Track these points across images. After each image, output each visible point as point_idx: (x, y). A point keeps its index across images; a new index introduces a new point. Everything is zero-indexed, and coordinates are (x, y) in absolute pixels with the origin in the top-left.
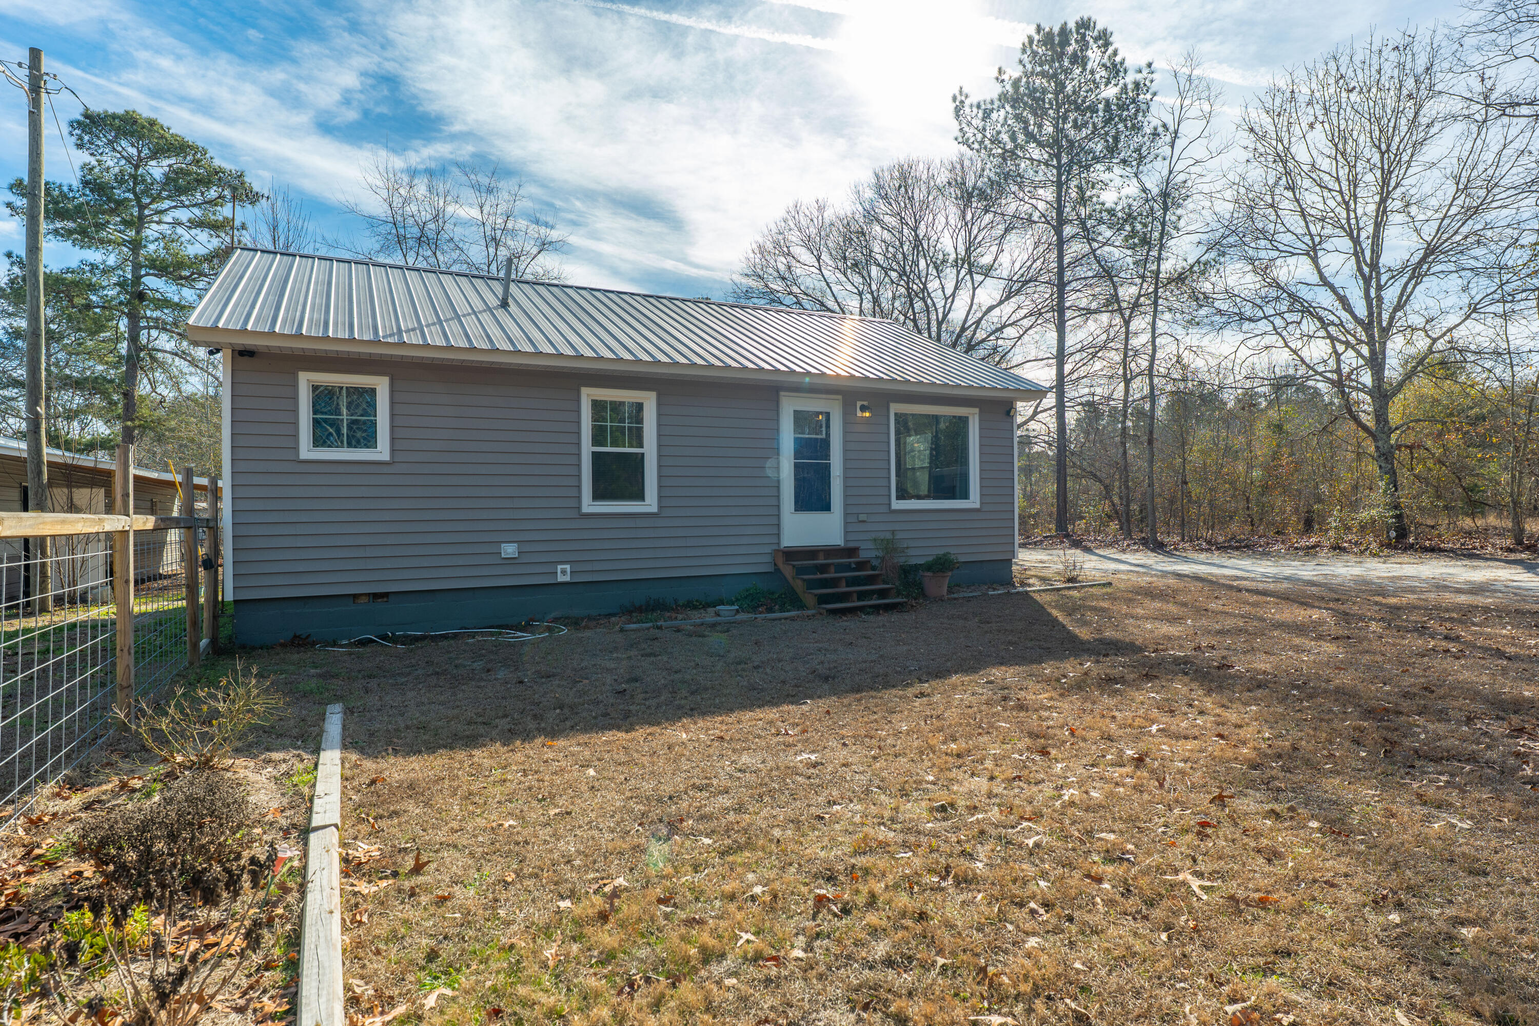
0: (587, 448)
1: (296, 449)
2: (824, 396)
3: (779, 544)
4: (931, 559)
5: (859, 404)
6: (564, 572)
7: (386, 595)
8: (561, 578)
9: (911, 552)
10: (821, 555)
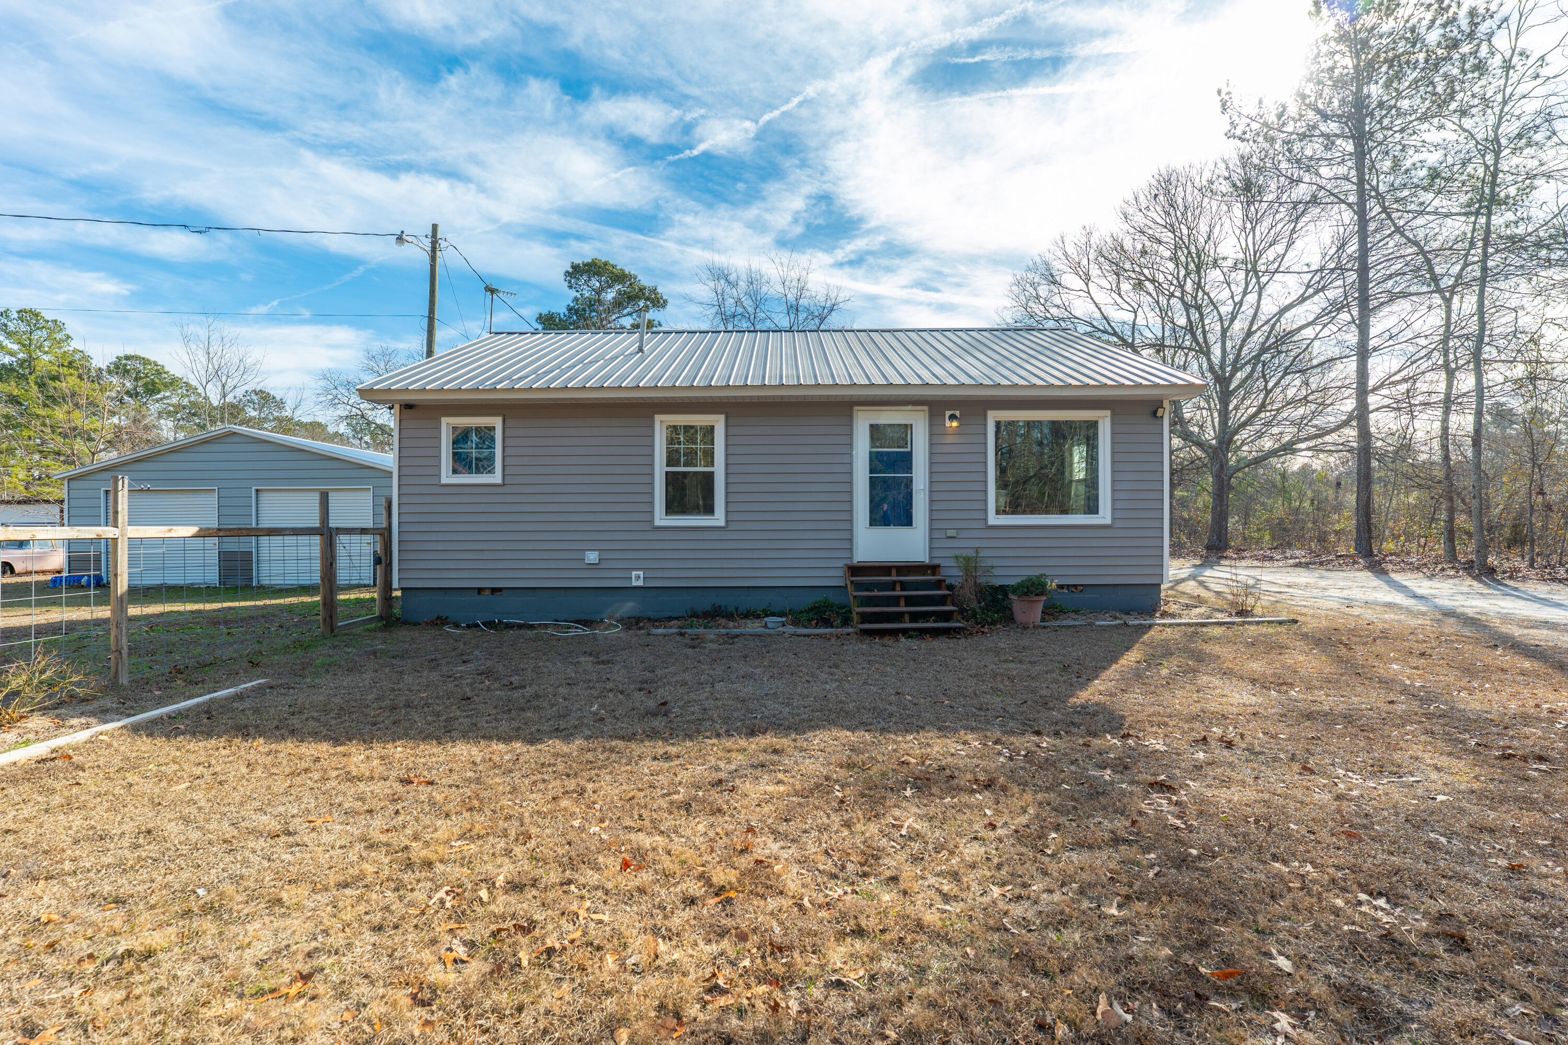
0: (660, 468)
1: (439, 475)
2: (910, 407)
3: (851, 558)
4: (1019, 580)
5: (948, 413)
6: (638, 577)
7: (500, 590)
8: (635, 583)
9: (996, 572)
10: (894, 572)
